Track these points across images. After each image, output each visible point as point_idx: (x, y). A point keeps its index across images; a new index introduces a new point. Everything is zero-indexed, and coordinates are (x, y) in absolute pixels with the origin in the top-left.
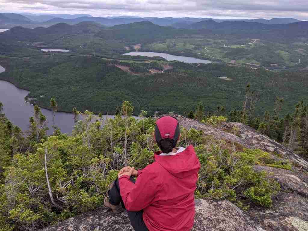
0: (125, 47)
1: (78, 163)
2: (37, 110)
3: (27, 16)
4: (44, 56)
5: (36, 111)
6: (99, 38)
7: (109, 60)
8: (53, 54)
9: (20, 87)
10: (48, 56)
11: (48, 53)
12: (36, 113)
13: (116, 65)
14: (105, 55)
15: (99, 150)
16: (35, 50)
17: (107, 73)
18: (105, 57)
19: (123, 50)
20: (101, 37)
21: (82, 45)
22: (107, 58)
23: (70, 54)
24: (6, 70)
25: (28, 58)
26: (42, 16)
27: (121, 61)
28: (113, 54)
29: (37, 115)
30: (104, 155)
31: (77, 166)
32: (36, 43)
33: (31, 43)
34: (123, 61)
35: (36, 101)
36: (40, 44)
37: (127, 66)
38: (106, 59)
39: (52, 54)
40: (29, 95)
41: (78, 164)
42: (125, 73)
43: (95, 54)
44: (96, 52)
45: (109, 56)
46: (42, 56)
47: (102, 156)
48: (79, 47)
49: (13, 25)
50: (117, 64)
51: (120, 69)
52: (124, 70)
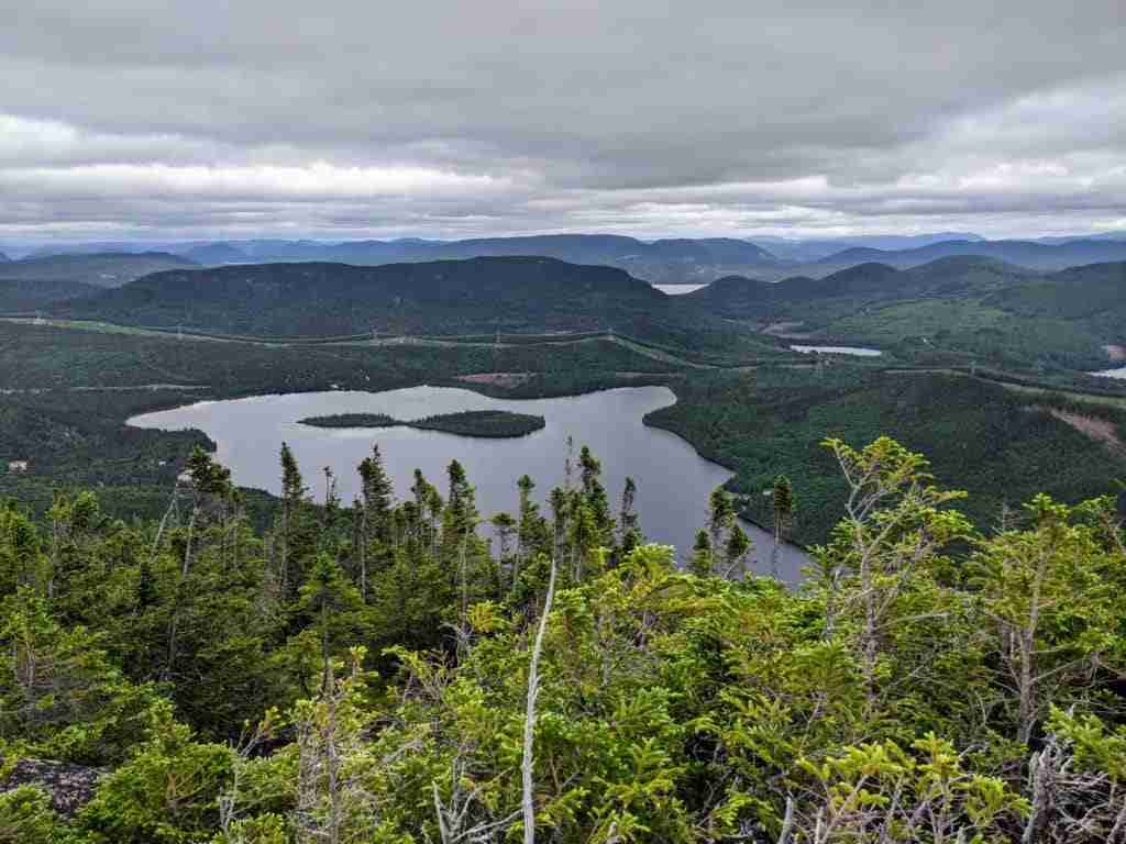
0: (1103, 347)
1: (770, 746)
2: (721, 507)
3: (764, 247)
4: (797, 367)
5: (716, 508)
6: (999, 313)
7: (1030, 390)
8: (827, 363)
9: (709, 456)
10: (810, 366)
11: (812, 359)
12: (715, 519)
13: (1055, 413)
14: (1017, 371)
15: (933, 707)
16: (770, 348)
17: (1015, 439)
18: (1018, 382)
19: (1094, 359)
20: (1007, 310)
21: (932, 334)
22: (1024, 384)
23: (884, 366)
24: (677, 403)
25: (747, 369)
26: (809, 245)
27: (1078, 398)
28: (1048, 371)
29: (717, 524)
30: (958, 747)
31: (761, 763)
32: (776, 327)
33: (761, 325)
34: (1089, 399)
35: (746, 504)
36: (791, 330)
37: (1103, 417)
38: (1017, 388)
39: (823, 361)
40: (731, 481)
41: (764, 754)
42: (1090, 444)
43: (974, 366)
44: (979, 360)
45: (1034, 379)
46: (790, 366)
47: (943, 752)
48: (916, 342)
49: (720, 272)
50: (1060, 409)
51: (1071, 429)
52: (1090, 433)
